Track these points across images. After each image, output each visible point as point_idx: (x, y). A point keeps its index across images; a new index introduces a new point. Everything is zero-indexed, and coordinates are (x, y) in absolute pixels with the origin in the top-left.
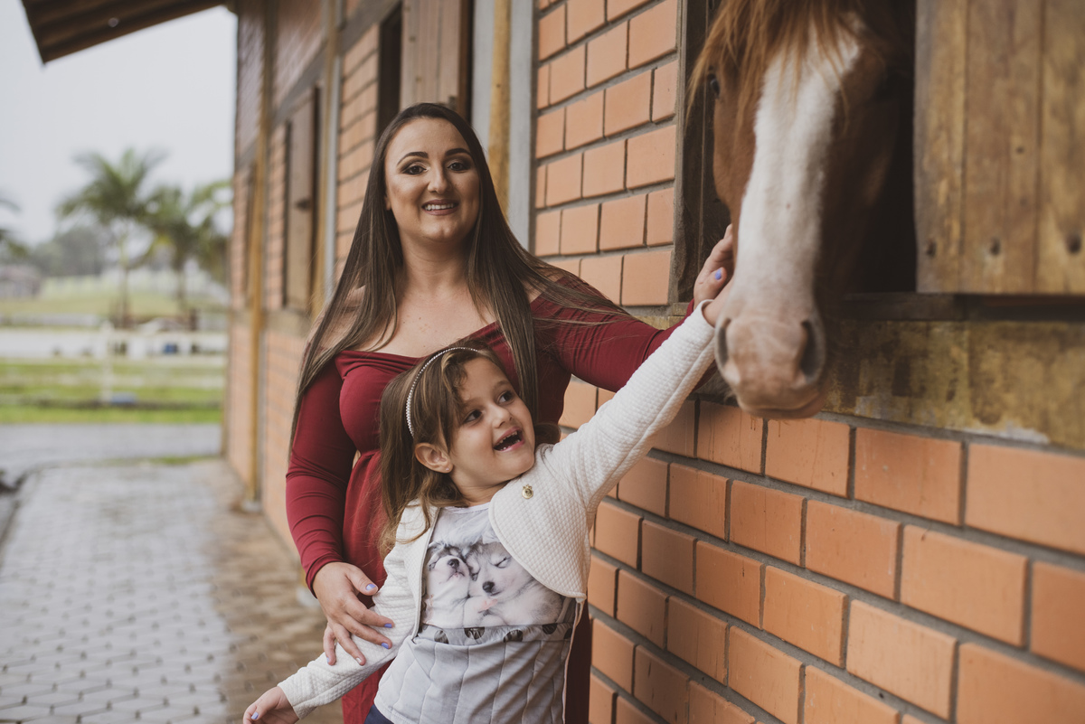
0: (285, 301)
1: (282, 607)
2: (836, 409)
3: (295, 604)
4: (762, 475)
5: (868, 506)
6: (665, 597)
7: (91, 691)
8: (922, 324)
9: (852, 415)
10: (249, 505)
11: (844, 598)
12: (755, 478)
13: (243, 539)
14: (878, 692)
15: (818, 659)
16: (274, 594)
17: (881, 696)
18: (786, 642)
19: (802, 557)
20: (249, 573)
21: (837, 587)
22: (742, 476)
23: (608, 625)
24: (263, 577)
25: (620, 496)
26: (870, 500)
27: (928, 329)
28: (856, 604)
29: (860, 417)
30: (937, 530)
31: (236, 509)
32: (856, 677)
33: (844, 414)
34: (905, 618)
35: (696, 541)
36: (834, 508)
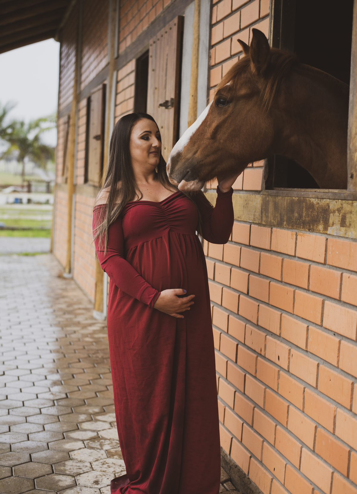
0: (86, 180)
1: (86, 319)
2: (321, 232)
3: (92, 318)
4: (295, 256)
5: (331, 267)
6: (258, 304)
7: (6, 352)
8: (350, 202)
9: (327, 234)
10: (66, 275)
11: (322, 300)
12: (292, 257)
13: (65, 290)
14: (333, 333)
15: (313, 323)
16: (83, 314)
17: (334, 335)
18: (302, 318)
19: (308, 286)
20: (70, 305)
21: (320, 297)
22: (288, 257)
23: (235, 317)
24: (76, 307)
25: (241, 266)
26: (332, 265)
27: (352, 203)
28: (327, 302)
29: (329, 235)
30: (354, 275)
31: (60, 277)
32: (326, 328)
33: (324, 233)
34: (343, 306)
35: (270, 282)
36: (320, 267)
